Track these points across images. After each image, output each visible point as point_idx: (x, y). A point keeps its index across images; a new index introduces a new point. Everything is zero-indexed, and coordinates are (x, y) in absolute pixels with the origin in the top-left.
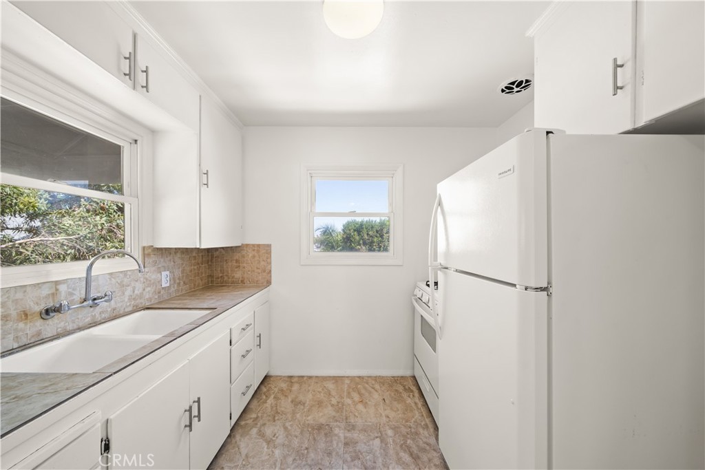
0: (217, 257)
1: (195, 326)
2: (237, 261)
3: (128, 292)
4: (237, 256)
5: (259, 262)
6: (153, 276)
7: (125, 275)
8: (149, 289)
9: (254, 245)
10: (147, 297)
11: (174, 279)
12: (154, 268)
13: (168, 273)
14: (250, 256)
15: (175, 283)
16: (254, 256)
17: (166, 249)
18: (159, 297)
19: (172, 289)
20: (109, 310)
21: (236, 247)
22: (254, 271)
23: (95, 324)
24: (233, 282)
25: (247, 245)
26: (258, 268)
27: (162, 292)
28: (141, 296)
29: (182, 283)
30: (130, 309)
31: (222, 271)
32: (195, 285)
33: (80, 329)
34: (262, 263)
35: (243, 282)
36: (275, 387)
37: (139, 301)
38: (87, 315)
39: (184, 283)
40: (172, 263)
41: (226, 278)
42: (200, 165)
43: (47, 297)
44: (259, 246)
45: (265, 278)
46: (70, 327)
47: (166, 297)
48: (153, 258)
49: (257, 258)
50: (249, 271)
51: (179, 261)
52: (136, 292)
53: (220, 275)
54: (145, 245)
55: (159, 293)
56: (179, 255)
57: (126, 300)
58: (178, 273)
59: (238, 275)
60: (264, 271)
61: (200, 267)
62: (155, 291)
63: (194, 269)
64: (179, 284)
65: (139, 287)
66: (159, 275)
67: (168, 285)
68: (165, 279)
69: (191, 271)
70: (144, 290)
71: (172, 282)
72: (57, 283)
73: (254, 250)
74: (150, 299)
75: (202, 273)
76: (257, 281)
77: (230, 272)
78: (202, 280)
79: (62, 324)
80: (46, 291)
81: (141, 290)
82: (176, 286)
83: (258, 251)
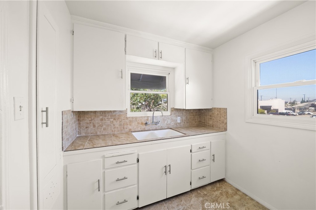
0: (203, 113)
1: (171, 138)
2: (210, 116)
3: (166, 122)
4: (210, 113)
5: (220, 118)
6: (174, 118)
7: (165, 117)
8: (172, 122)
9: (218, 108)
10: (172, 125)
11: (182, 120)
12: (174, 115)
13: (180, 118)
14: (216, 114)
15: (183, 122)
16: (218, 114)
17: (179, 109)
18: (176, 126)
19: (182, 124)
20: (160, 126)
21: (210, 109)
22: (218, 122)
23: (156, 130)
24: (209, 126)
25: (215, 108)
26: (220, 121)
27: (178, 124)
28: (170, 124)
29: (186, 122)
30: (166, 128)
31: (204, 120)
32: (192, 124)
33: (153, 130)
34: (222, 118)
35: (213, 126)
36: (225, 189)
37: (169, 126)
38: (154, 127)
39: (187, 122)
40: (182, 114)
41: (206, 123)
42: (185, 76)
43: (146, 120)
44: (220, 109)
45: (223, 126)
46: (151, 129)
47: (179, 126)
48: (174, 112)
49: (219, 115)
50: (215, 121)
51: (185, 114)
52: (168, 123)
53: (204, 121)
54: (172, 107)
55: (176, 124)
56: (184, 111)
57: (165, 124)
58: (184, 118)
59: (211, 122)
60: (223, 123)
61: (195, 117)
62: (175, 124)
63: (192, 117)
64: (184, 122)
65: (169, 121)
66: (176, 118)
67: (180, 122)
68: (179, 120)
69: (190, 118)
70: (171, 122)
71: (182, 121)
72: (148, 117)
73: (218, 111)
74: (173, 126)
75: (196, 120)
76: (220, 127)
77: (207, 120)
78: (196, 122)
79: (149, 128)
80: (146, 119)
81: (170, 122)
82: (183, 123)
83: (220, 112)
